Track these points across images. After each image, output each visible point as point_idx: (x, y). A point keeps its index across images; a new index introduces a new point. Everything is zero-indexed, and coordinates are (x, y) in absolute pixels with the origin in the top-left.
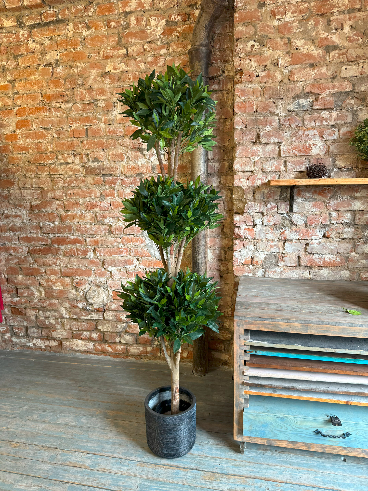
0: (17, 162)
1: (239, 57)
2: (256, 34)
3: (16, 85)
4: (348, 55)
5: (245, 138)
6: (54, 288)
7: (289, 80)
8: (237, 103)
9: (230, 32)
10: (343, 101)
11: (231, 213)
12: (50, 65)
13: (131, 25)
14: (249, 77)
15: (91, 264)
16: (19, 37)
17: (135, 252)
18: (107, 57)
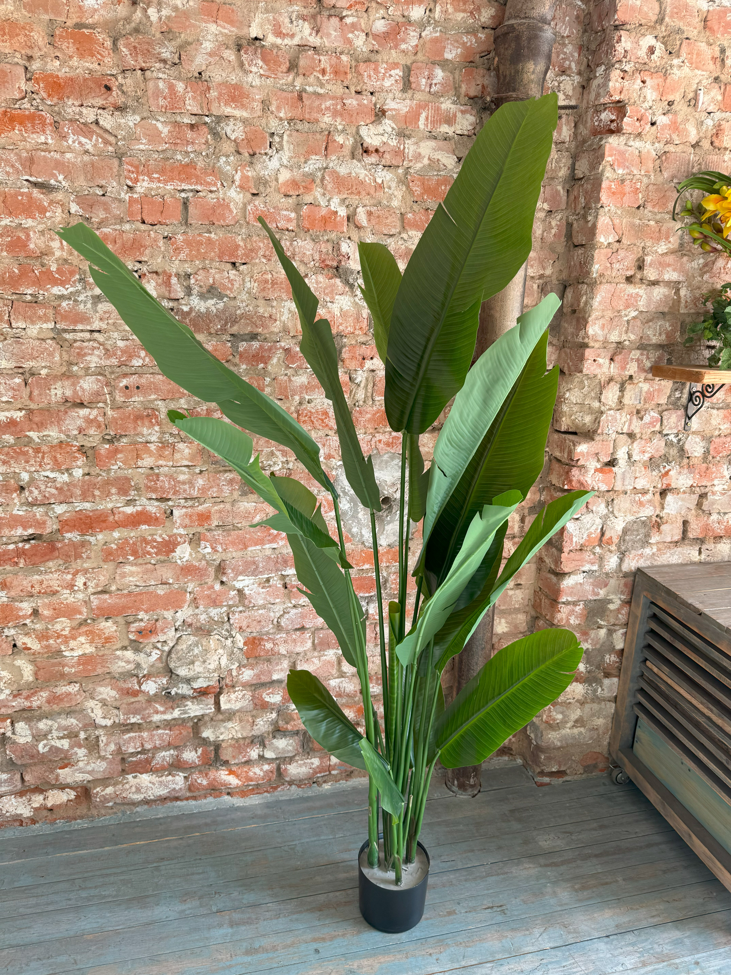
1: (622, 70)
2: (660, 20)
5: (616, 266)
6: (66, 654)
7: (712, 143)
8: (607, 182)
14: (637, 124)
15: (185, 576)
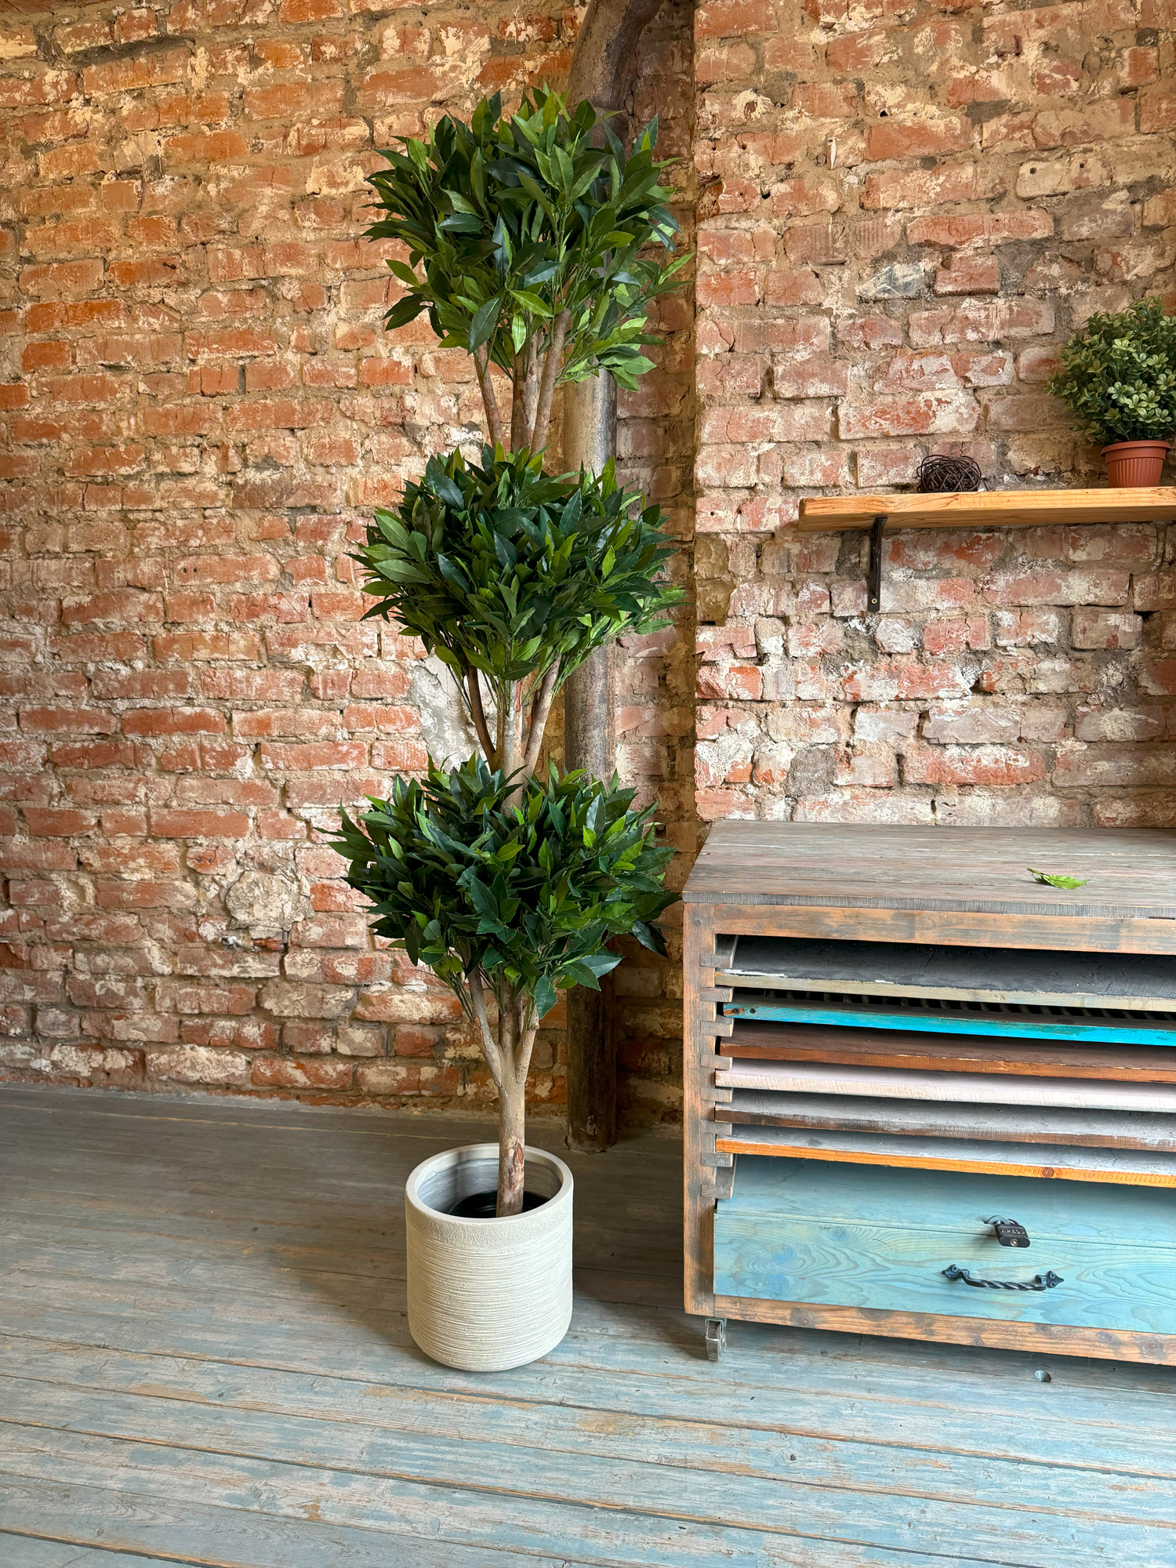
0: (20, 472)
1: (710, 139)
2: (759, 69)
3: (28, 234)
4: (1038, 130)
5: (730, 383)
6: (125, 876)
7: (862, 206)
8: (704, 279)
9: (685, 73)
10: (1026, 270)
11: (688, 623)
12: (133, 172)
13: (385, 51)
14: (740, 199)
15: (247, 796)
16: (41, 90)
17: (387, 755)
18: (310, 150)
